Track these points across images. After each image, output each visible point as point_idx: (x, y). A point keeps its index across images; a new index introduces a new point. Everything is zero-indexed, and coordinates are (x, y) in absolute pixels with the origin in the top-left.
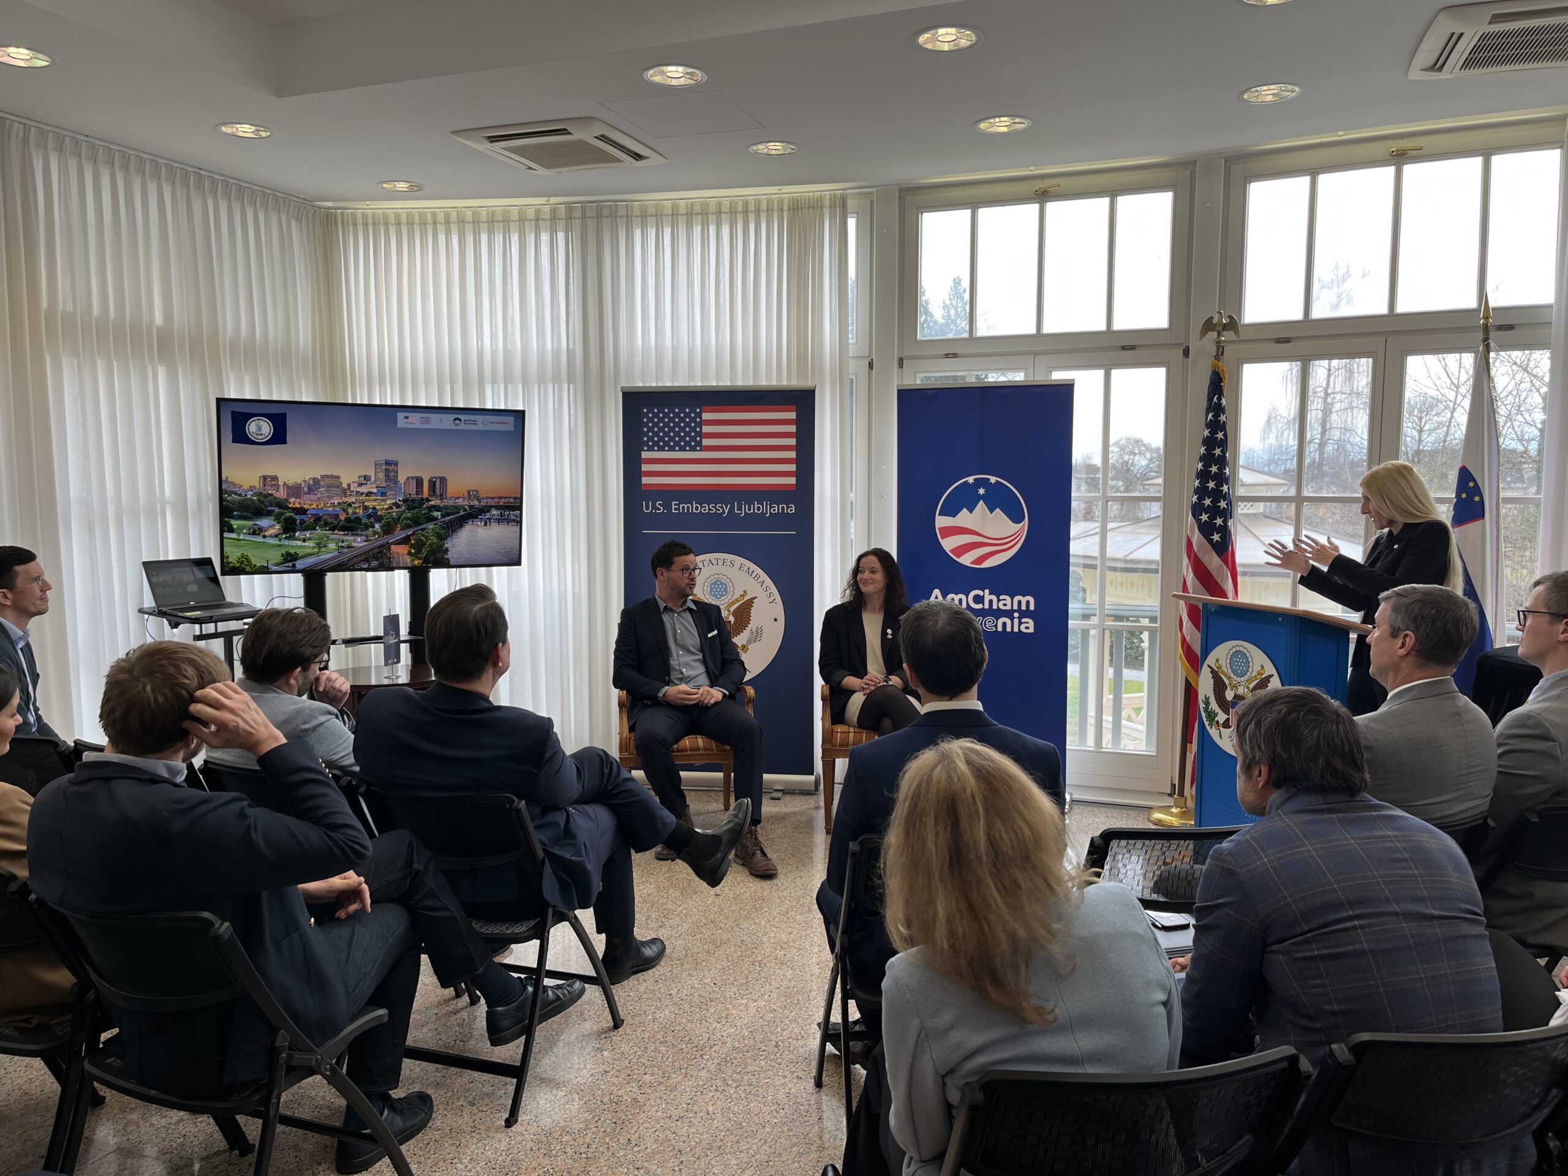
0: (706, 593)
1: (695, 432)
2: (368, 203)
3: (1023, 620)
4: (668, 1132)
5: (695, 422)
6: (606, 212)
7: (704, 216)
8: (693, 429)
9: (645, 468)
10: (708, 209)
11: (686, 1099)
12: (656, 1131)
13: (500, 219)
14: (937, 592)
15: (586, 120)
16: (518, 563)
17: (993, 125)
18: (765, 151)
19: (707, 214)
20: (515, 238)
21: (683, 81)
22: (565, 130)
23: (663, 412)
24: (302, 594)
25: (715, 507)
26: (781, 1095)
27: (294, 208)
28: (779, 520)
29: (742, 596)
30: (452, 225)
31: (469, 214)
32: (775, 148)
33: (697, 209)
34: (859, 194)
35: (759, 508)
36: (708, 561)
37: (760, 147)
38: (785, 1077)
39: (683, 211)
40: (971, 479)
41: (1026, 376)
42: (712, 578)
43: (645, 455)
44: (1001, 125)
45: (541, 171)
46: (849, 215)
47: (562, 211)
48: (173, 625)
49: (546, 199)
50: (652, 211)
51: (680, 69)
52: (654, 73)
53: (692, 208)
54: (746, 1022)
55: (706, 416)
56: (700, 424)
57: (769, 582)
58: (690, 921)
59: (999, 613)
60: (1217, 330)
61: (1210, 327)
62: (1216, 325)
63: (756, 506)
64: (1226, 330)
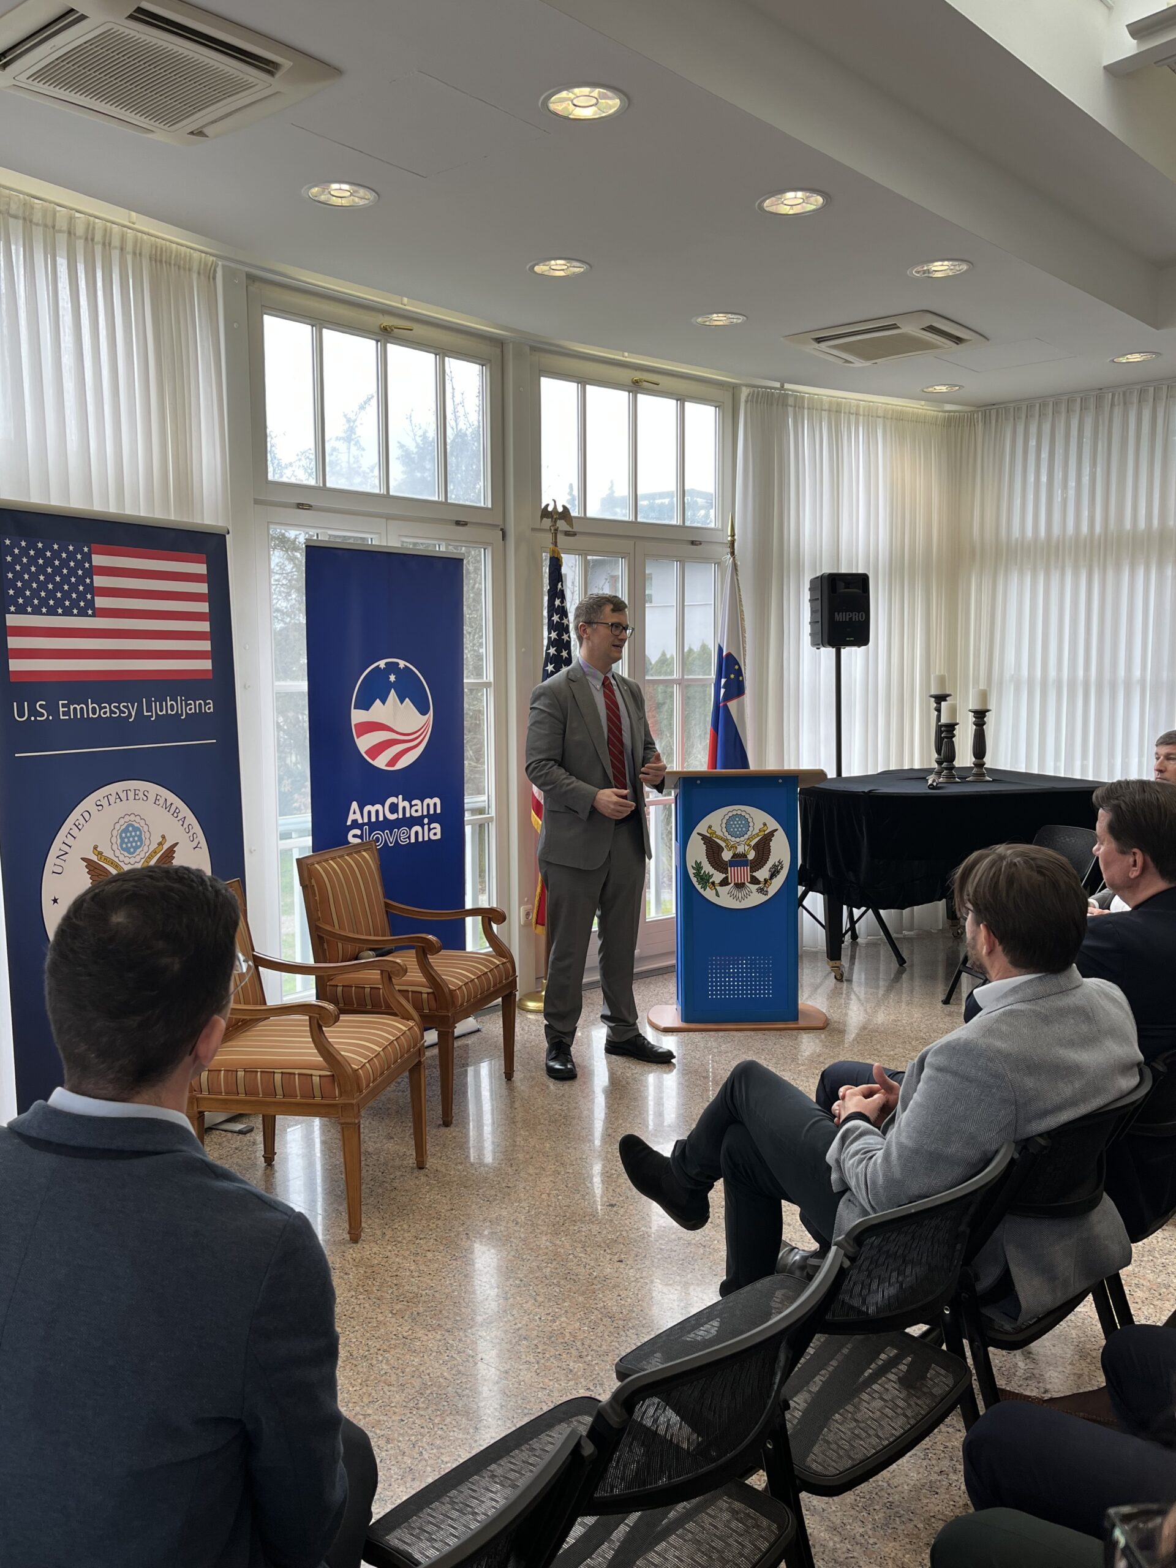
1: (84, 584)
3: (432, 826)
5: (83, 569)
8: (81, 580)
9: (13, 642)
14: (355, 805)
23: (35, 548)
25: (118, 708)
28: (195, 724)
29: (160, 844)
35: (172, 705)
36: (114, 795)
40: (382, 664)
43: (13, 620)
55: (98, 560)
56: (90, 573)
59: (411, 822)
60: (552, 517)
61: (545, 513)
62: (551, 512)
63: (169, 704)
64: (560, 519)
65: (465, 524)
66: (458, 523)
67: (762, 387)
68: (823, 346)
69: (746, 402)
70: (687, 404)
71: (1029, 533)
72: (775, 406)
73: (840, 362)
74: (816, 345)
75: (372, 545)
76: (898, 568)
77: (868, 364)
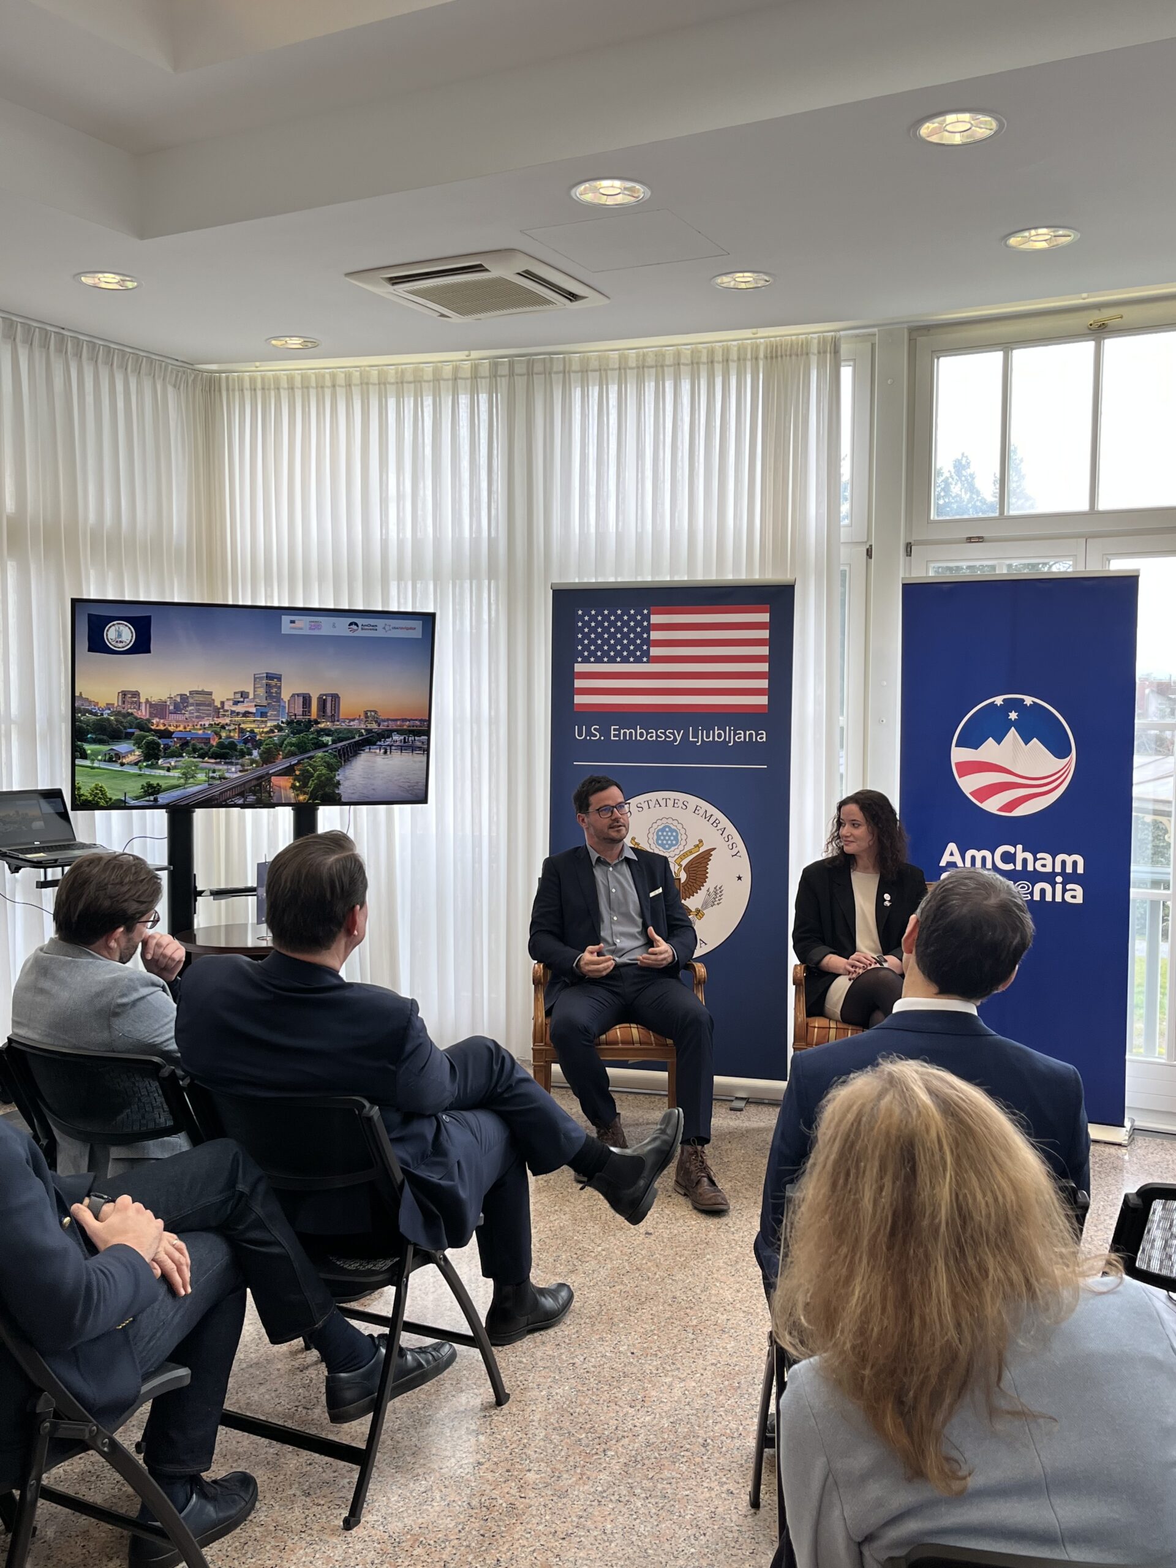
0: (651, 841)
1: (641, 638)
2: (258, 364)
3: (1068, 887)
4: (550, 1554)
5: (642, 626)
6: (538, 368)
7: (659, 368)
8: (639, 636)
9: (579, 683)
10: (664, 360)
11: (577, 1509)
12: (534, 1551)
13: (411, 379)
14: (952, 847)
15: (504, 253)
16: (424, 800)
17: (1029, 239)
18: (732, 284)
19: (662, 366)
20: (428, 401)
21: (620, 199)
22: (481, 266)
23: (603, 615)
24: (166, 834)
25: (664, 734)
26: (703, 1514)
27: (172, 372)
28: (746, 751)
29: (697, 846)
30: (353, 388)
31: (374, 373)
32: (744, 279)
33: (650, 361)
34: (857, 336)
35: (719, 736)
36: (654, 801)
37: (725, 279)
38: (711, 1489)
39: (632, 363)
40: (999, 700)
41: (1075, 565)
42: (659, 822)
43: (579, 668)
44: (1039, 239)
45: (456, 318)
46: (843, 364)
47: (485, 368)
48: (13, 869)
49: (466, 353)
50: (594, 364)
51: (617, 183)
52: (585, 189)
53: (644, 360)
54: (666, 1408)
55: (655, 619)
56: (648, 630)
57: (731, 830)
58: (609, 1266)
59: (1035, 877)
63: (716, 732)
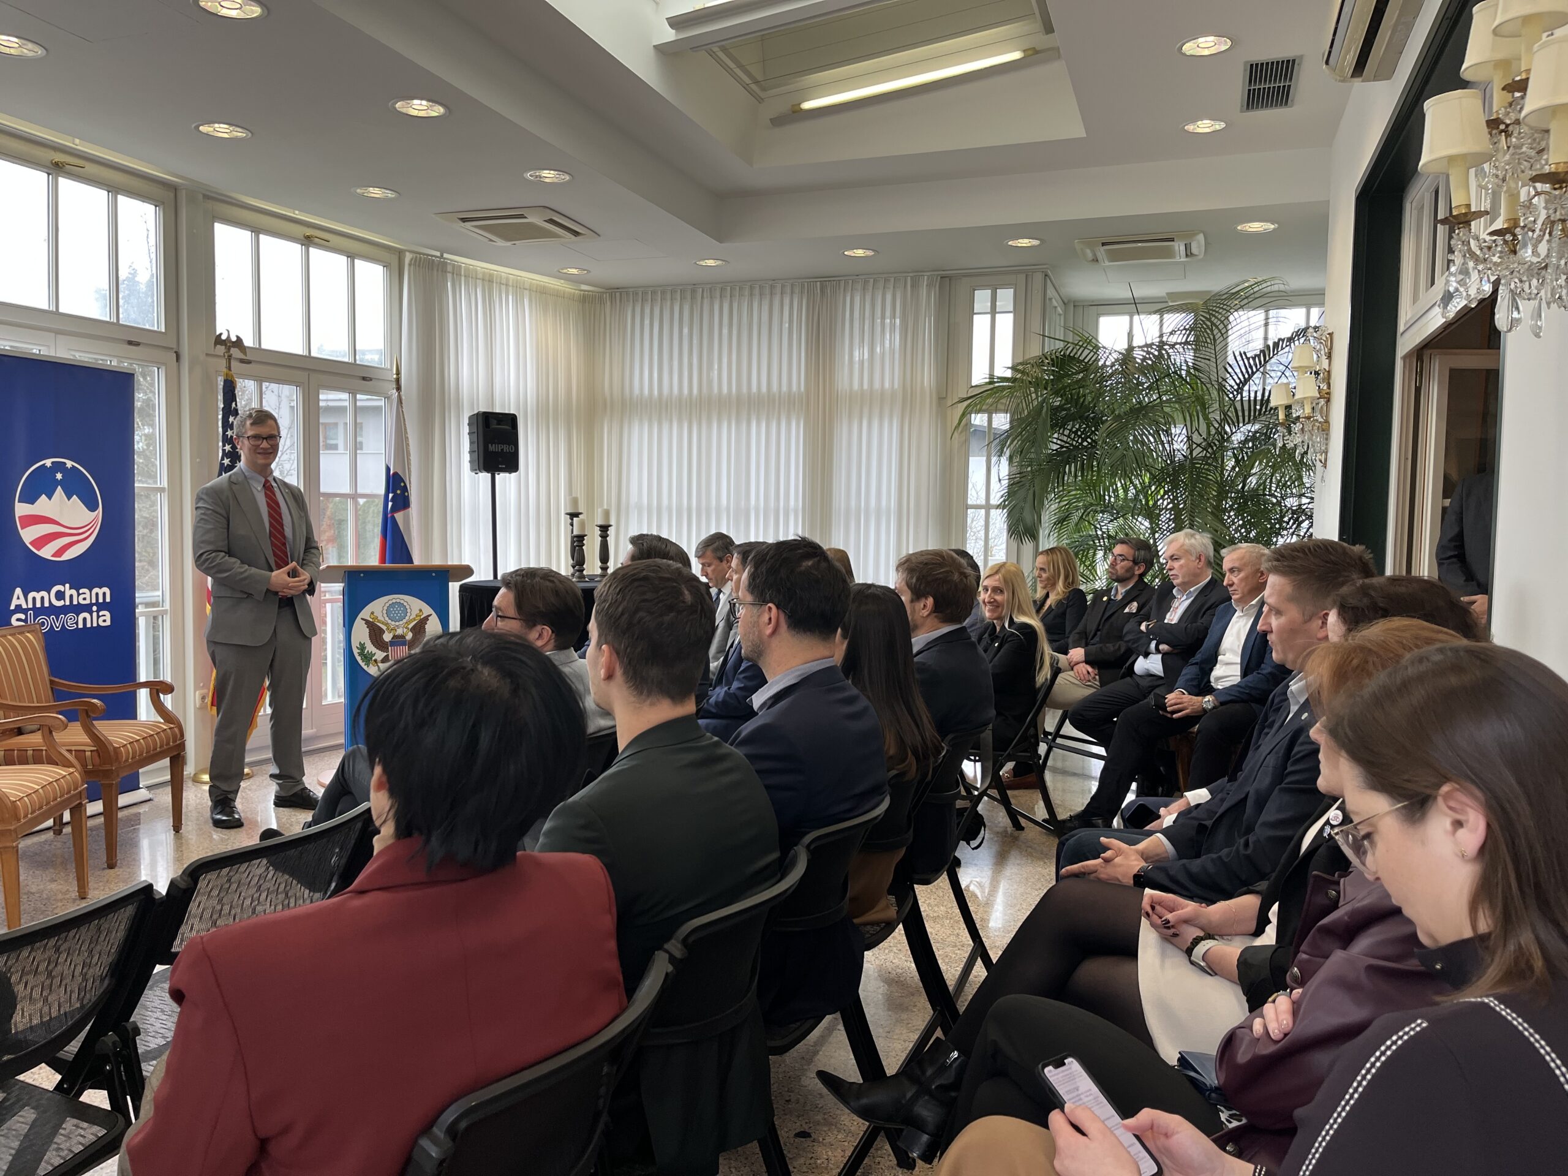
3: (101, 614)
14: (19, 591)
40: (48, 462)
59: (78, 609)
60: (226, 345)
61: (218, 340)
62: (225, 341)
64: (234, 347)
65: (137, 344)
66: (130, 343)
67: (424, 254)
68: (468, 225)
69: (410, 265)
70: (356, 261)
71: (646, 392)
72: (435, 271)
73: (486, 240)
74: (463, 224)
75: (39, 354)
76: (545, 413)
77: (509, 244)
